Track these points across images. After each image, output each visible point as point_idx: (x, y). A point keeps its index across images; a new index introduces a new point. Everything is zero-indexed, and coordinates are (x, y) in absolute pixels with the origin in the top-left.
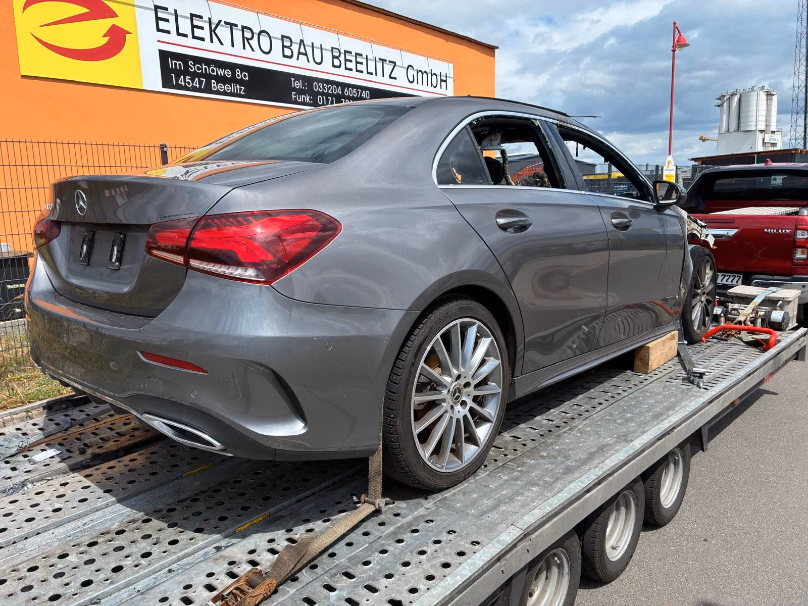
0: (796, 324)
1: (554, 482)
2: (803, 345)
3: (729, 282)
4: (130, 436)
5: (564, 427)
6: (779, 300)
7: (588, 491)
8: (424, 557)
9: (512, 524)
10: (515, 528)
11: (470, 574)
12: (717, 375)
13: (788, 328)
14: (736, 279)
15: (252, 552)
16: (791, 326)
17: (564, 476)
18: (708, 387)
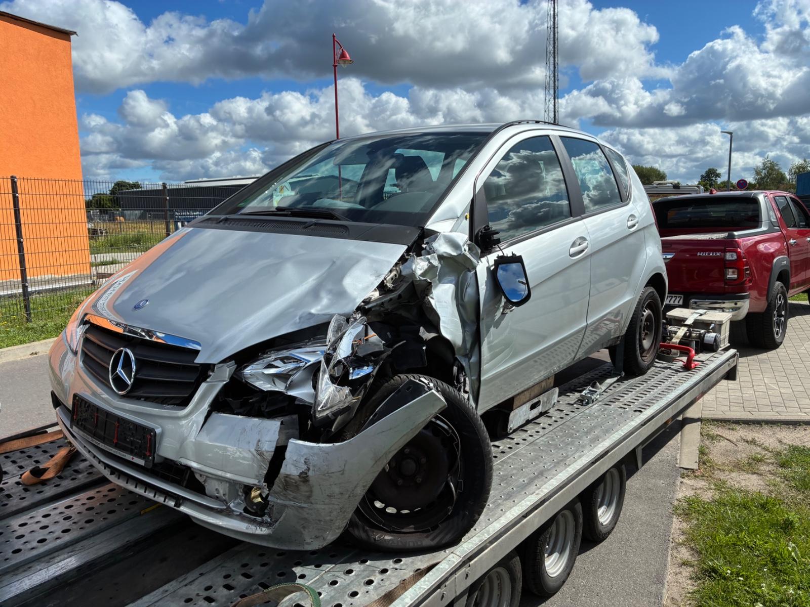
0: (729, 344)
1: (494, 508)
2: (733, 365)
3: (672, 302)
4: (88, 474)
5: (509, 453)
6: (711, 323)
7: (525, 516)
8: (371, 587)
9: (452, 553)
10: (455, 556)
11: (412, 602)
12: (652, 397)
13: (720, 349)
14: (678, 299)
15: (208, 588)
16: (723, 346)
17: (505, 502)
18: (642, 410)
